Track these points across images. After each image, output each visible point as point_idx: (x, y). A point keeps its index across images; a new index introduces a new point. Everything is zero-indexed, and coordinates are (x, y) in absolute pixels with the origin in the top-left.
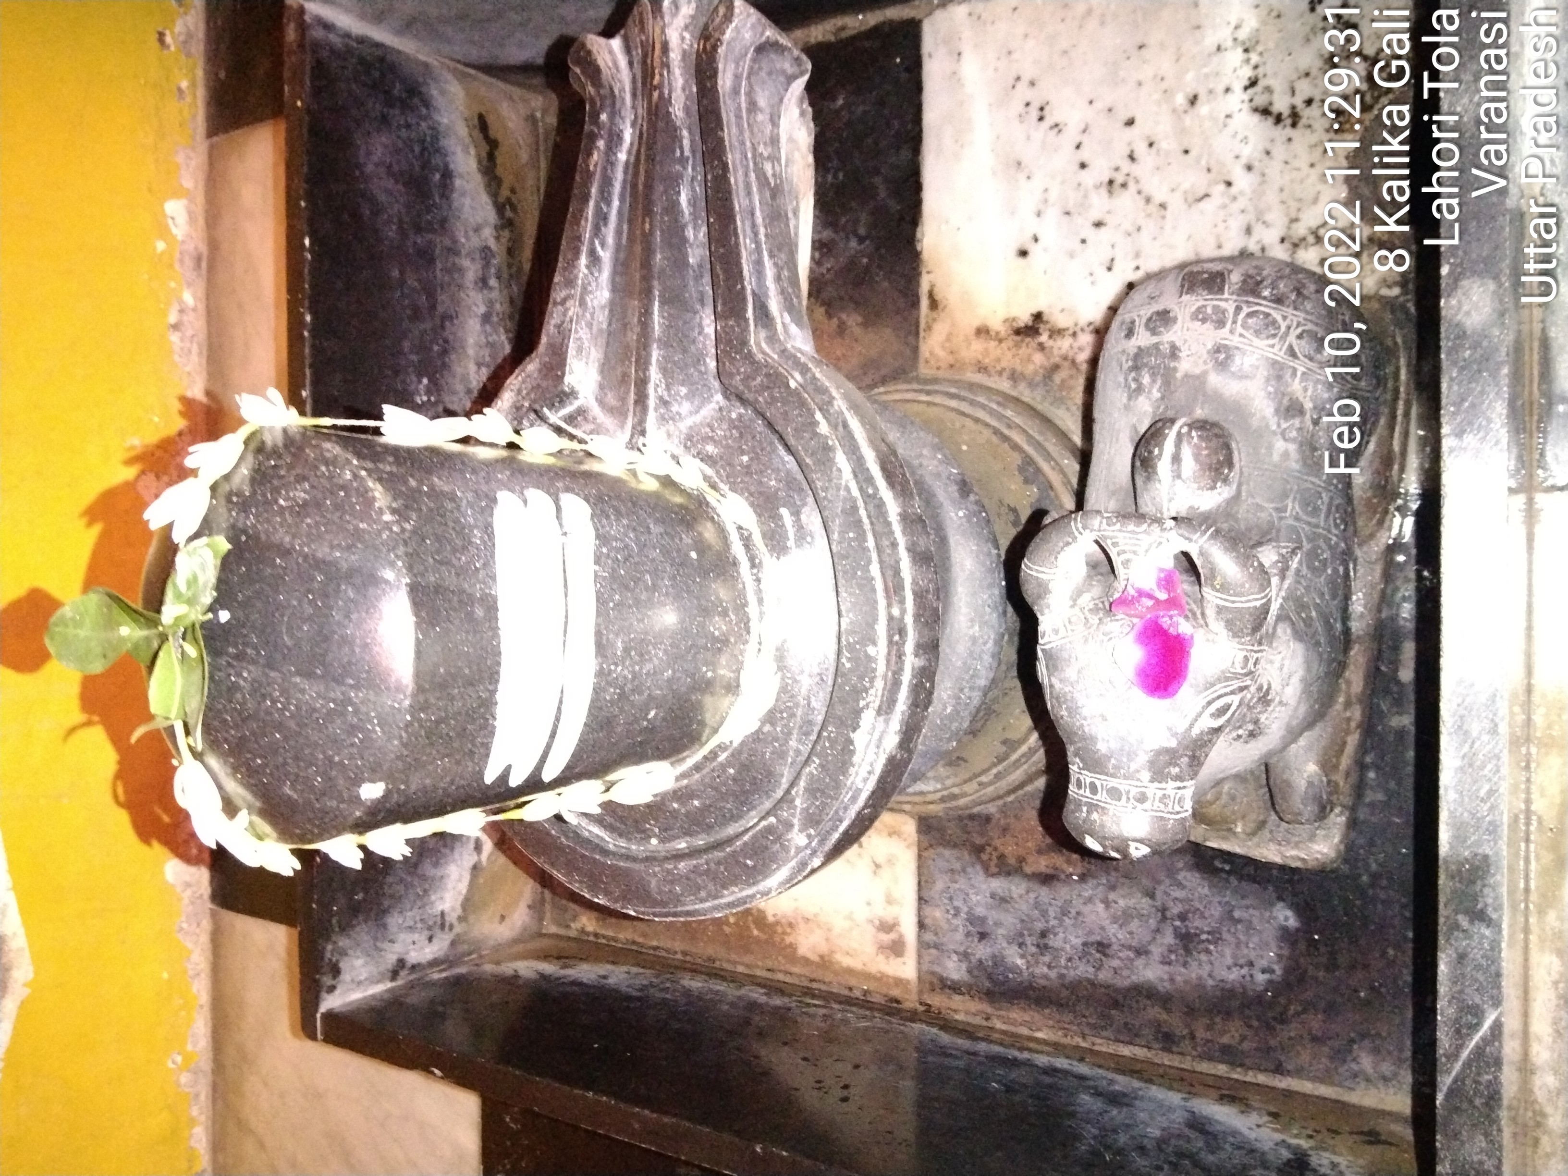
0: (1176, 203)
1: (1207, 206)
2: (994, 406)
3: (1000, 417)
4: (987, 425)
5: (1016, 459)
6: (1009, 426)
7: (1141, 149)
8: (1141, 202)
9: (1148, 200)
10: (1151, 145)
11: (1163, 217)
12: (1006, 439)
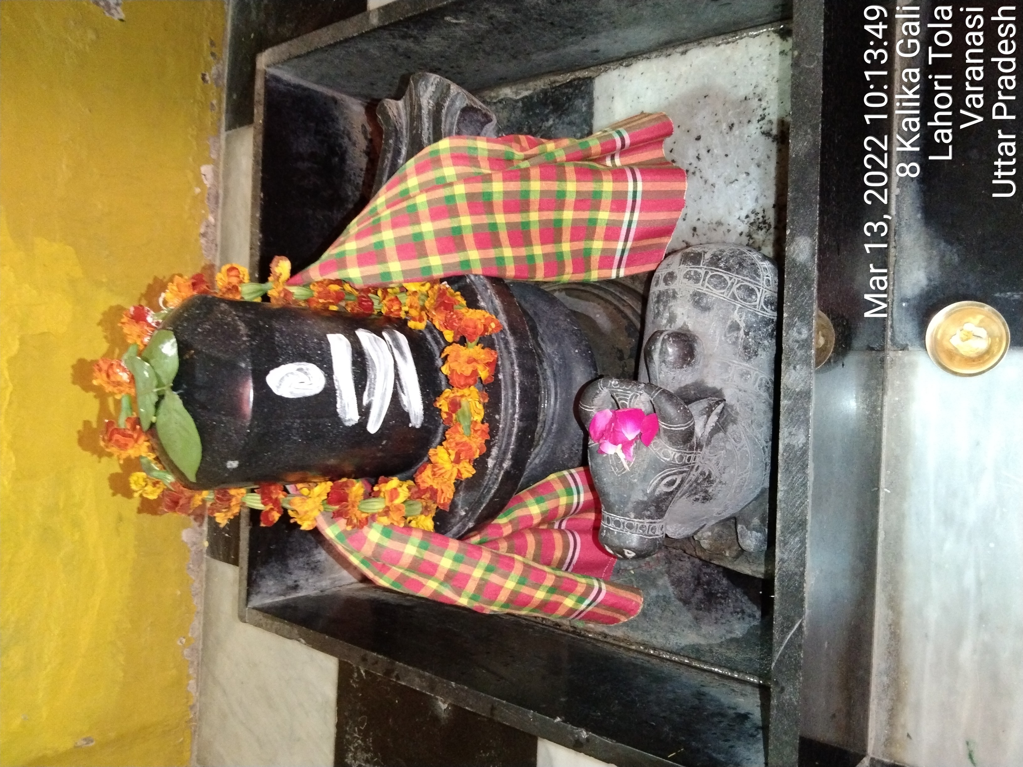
0: (720, 184)
1: (736, 186)
2: (618, 294)
3: (620, 300)
4: (611, 303)
5: (625, 322)
6: (624, 305)
7: (703, 152)
8: (701, 182)
9: (706, 182)
10: (708, 151)
11: (713, 192)
12: (621, 312)
